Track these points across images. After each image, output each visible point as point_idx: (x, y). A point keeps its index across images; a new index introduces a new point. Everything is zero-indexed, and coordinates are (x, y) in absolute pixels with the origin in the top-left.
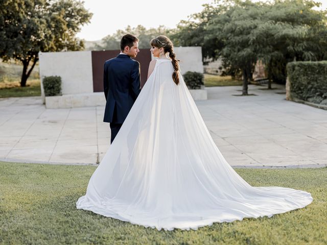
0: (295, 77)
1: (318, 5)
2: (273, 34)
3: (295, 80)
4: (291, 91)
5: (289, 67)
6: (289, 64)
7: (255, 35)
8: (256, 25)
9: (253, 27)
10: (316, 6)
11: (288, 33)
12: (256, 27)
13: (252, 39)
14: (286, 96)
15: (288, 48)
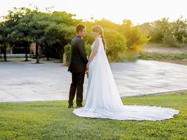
0: (69, 54)
1: (75, 15)
2: (57, 29)
3: (69, 55)
4: (67, 61)
5: (66, 48)
6: (66, 46)
7: (48, 30)
8: (48, 24)
9: (46, 25)
10: (73, 16)
11: (66, 29)
12: (48, 26)
13: (46, 32)
14: (63, 64)
15: (65, 37)
